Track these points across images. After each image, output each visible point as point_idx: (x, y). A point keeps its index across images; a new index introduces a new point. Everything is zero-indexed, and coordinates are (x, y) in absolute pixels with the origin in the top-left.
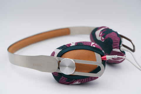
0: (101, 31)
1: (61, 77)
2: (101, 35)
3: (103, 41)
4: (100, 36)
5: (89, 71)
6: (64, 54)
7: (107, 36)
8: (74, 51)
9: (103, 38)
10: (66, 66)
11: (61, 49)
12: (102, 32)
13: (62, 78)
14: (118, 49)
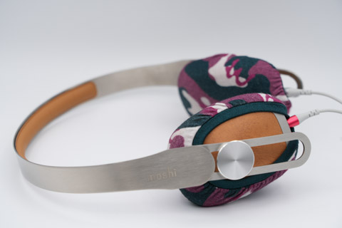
0: (226, 65)
1: (213, 191)
2: (234, 74)
3: (246, 85)
4: (229, 76)
5: (273, 160)
6: (210, 135)
7: (252, 72)
8: (232, 122)
9: (242, 80)
10: (234, 160)
11: (196, 126)
12: (230, 66)
13: (216, 192)
14: (283, 95)
